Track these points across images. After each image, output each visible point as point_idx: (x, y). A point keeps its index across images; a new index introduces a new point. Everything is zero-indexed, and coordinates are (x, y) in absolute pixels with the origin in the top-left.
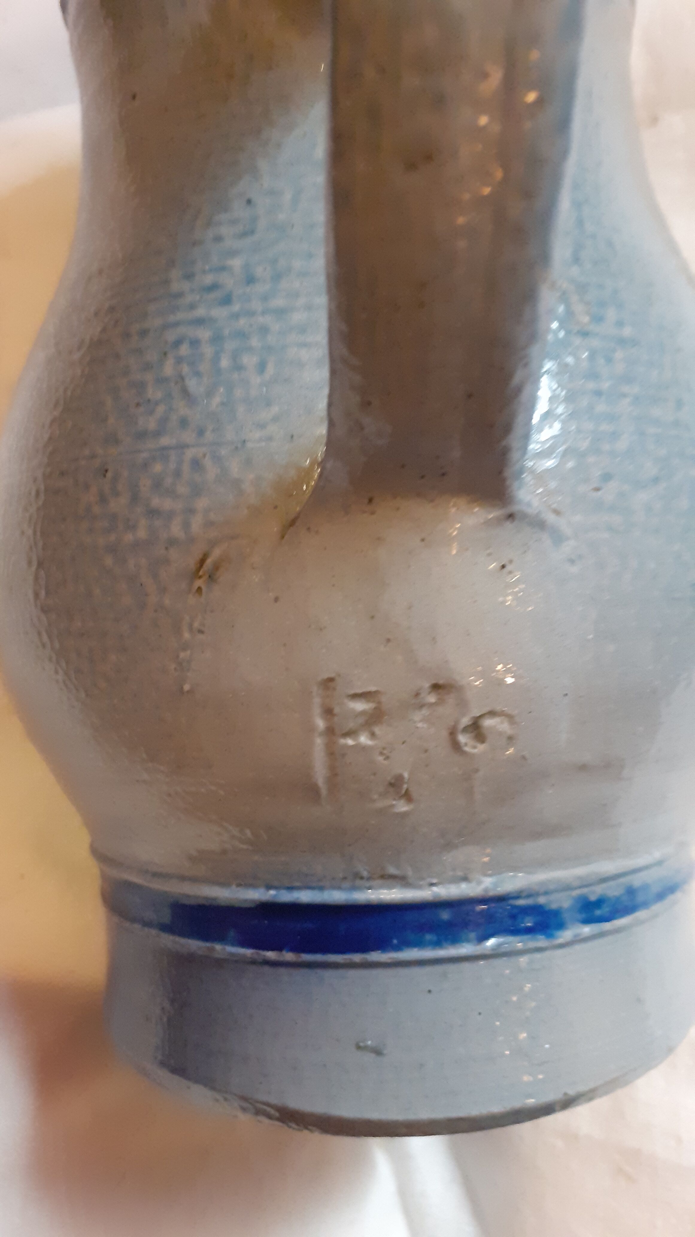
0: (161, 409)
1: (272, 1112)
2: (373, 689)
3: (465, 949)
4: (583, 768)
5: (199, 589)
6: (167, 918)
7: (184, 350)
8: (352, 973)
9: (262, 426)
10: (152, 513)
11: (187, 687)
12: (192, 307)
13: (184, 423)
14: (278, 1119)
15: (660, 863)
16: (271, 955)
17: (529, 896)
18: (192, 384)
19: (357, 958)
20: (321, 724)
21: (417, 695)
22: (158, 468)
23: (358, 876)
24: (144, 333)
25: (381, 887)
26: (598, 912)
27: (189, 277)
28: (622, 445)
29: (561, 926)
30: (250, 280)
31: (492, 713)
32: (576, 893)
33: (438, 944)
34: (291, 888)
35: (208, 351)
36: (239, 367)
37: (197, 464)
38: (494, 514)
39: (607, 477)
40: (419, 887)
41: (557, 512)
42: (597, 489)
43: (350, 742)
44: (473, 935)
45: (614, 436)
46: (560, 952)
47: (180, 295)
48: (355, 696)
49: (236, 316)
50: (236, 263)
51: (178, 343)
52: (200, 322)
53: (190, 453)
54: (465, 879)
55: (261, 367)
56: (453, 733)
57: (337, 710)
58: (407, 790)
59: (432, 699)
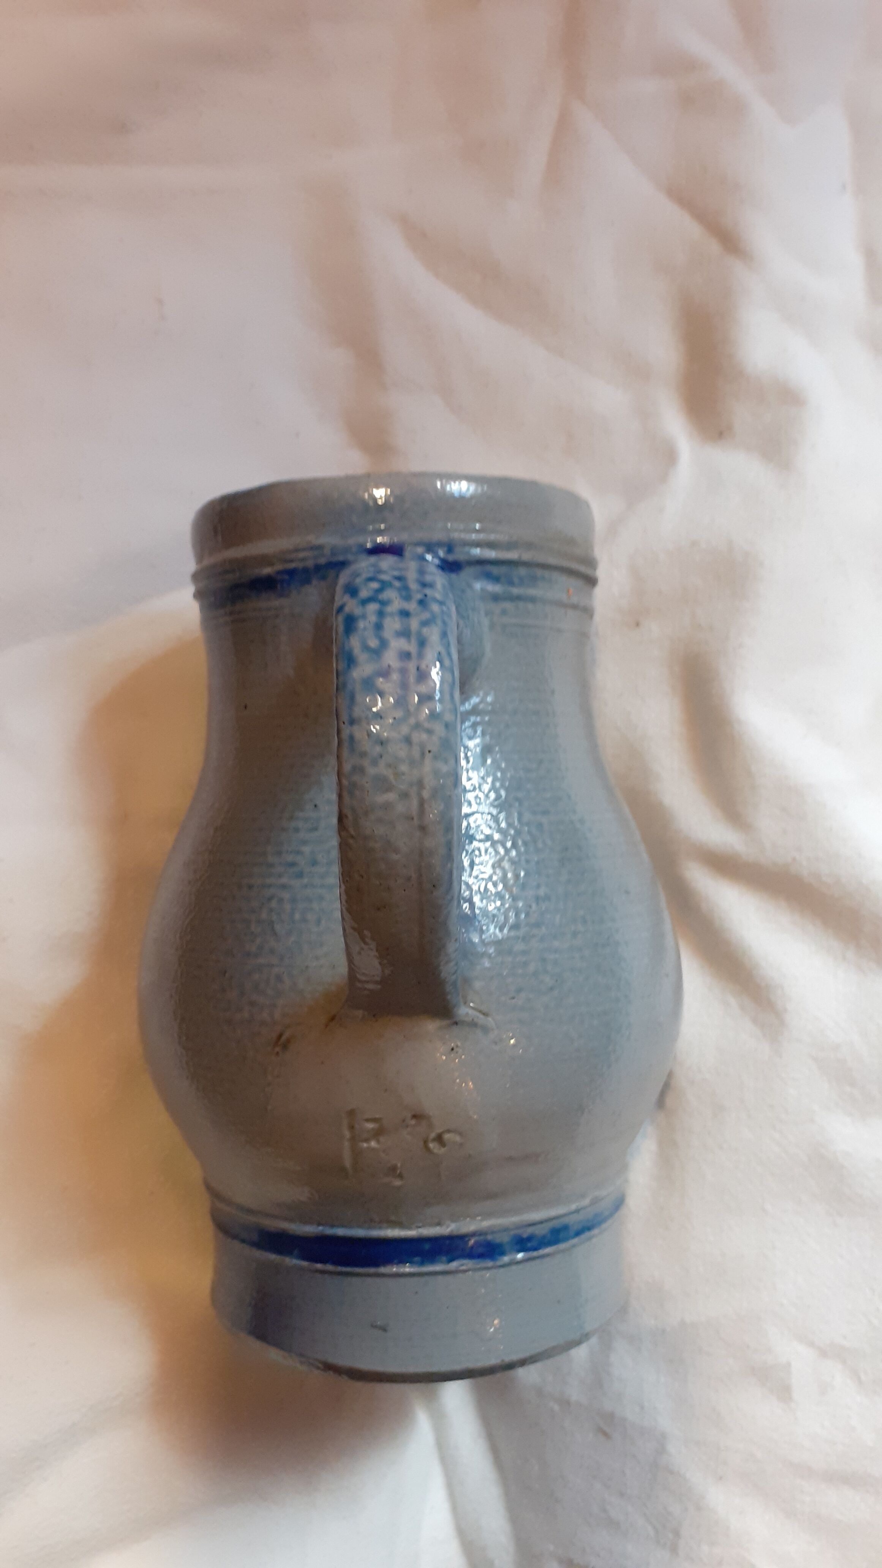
0: (258, 941)
1: (320, 1365)
2: (377, 1116)
3: (438, 1267)
4: (511, 1159)
5: (278, 1053)
6: (255, 1237)
7: (274, 904)
8: (369, 1280)
9: (317, 958)
10: (252, 1004)
11: (269, 1108)
12: (280, 876)
13: (272, 951)
14: (322, 1370)
15: (577, 1211)
16: (319, 1266)
17: (480, 1235)
18: (278, 927)
19: (372, 1270)
20: (347, 1134)
21: (404, 1121)
22: (256, 976)
23: (372, 1220)
24: (250, 887)
25: (387, 1228)
26: (529, 1245)
27: (279, 853)
28: (532, 968)
29: (503, 1253)
30: (314, 863)
31: (449, 1131)
32: (512, 1233)
33: (422, 1263)
34: (332, 1226)
35: (288, 907)
36: (304, 920)
37: (279, 978)
38: (445, 1022)
39: (519, 990)
40: (410, 1228)
41: (485, 1014)
42: (513, 998)
43: (365, 1145)
44: (444, 1258)
45: (525, 964)
46: (502, 1270)
47: (271, 865)
48: (368, 1120)
49: (306, 886)
50: (306, 849)
51: (270, 899)
52: (284, 887)
53: (276, 970)
54: (439, 1224)
55: (319, 922)
56: (426, 1142)
57: (357, 1126)
58: (400, 1173)
59: (413, 1122)
